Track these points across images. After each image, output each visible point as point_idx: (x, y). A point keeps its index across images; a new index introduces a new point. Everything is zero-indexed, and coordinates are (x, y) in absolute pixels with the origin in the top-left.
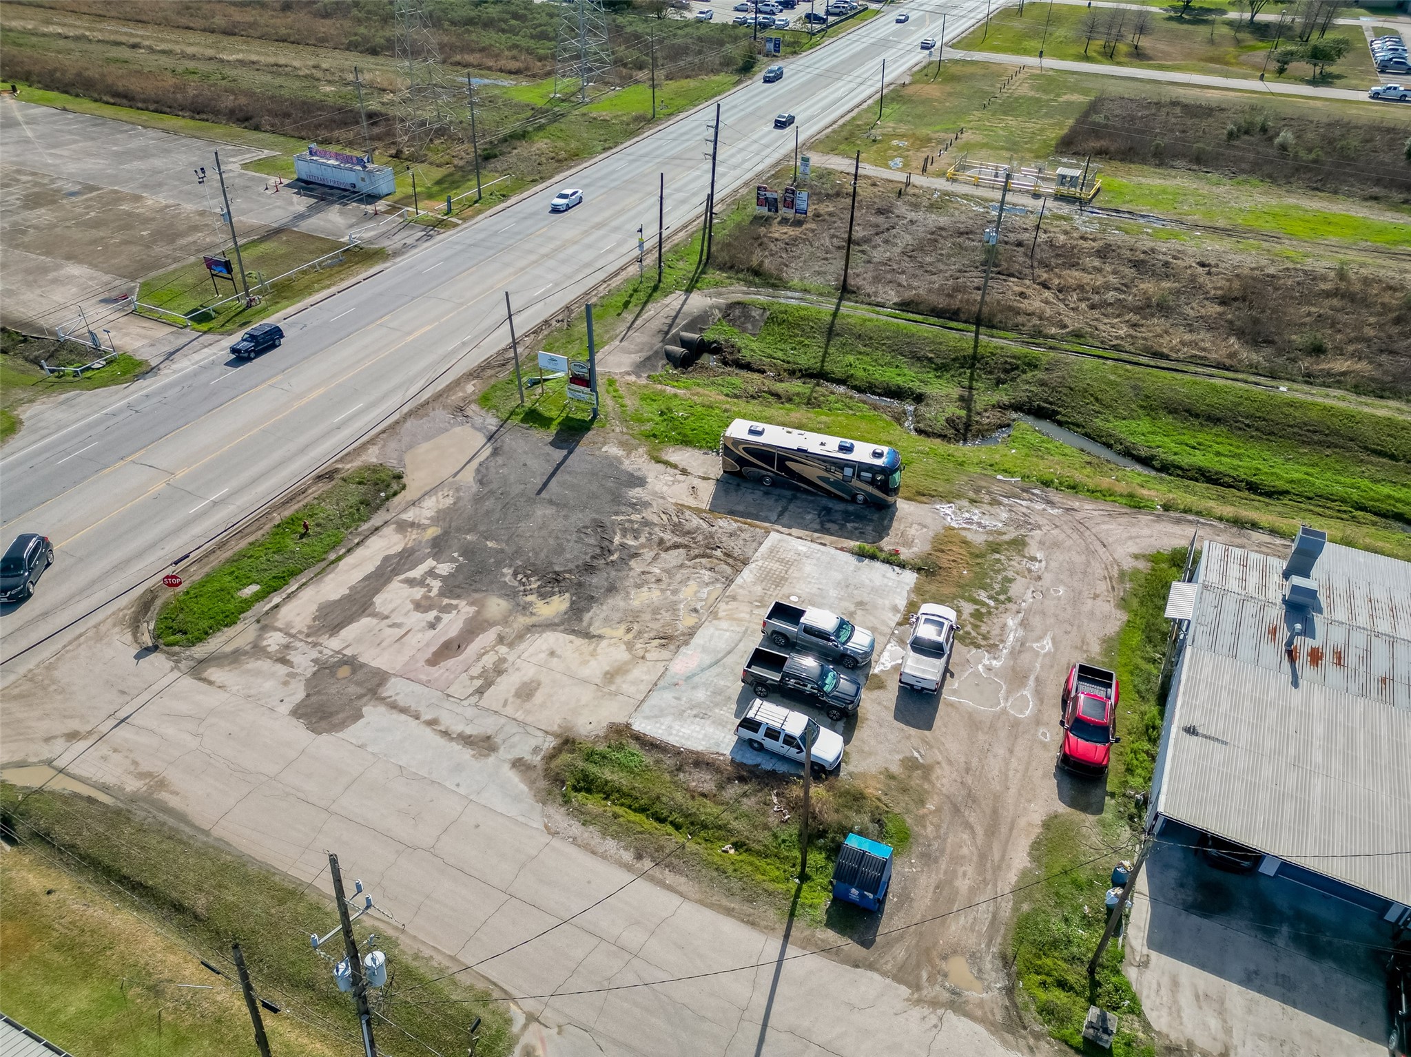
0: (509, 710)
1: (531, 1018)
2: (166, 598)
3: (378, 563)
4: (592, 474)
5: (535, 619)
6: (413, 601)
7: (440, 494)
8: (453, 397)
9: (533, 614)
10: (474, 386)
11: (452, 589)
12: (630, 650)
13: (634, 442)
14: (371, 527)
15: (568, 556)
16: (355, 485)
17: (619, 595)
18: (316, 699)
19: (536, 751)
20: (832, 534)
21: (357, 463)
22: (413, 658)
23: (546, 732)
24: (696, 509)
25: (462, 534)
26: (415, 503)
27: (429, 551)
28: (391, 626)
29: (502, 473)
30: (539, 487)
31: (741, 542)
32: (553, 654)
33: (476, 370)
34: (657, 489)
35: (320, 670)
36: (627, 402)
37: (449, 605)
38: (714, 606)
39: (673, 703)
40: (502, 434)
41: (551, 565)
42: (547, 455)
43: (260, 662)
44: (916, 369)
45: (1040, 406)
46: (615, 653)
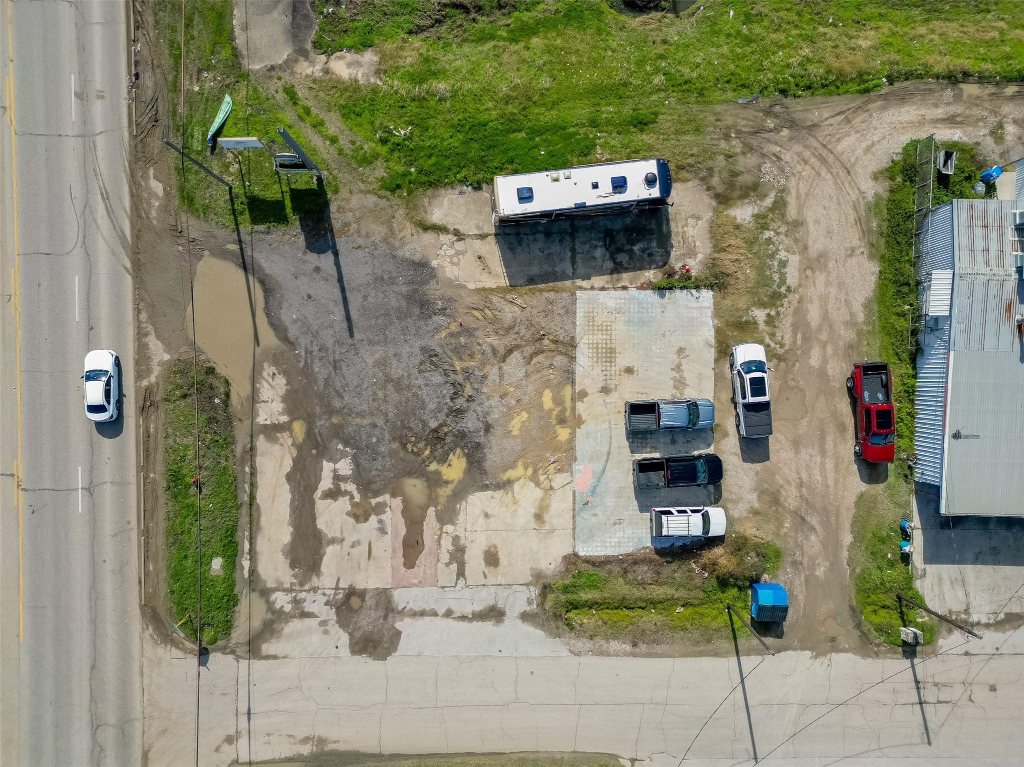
0: (491, 580)
1: (634, 761)
2: (163, 606)
3: (288, 487)
4: (379, 280)
5: (451, 487)
6: (348, 514)
7: (265, 374)
8: (154, 213)
9: (447, 483)
10: (157, 180)
11: (367, 486)
12: (538, 484)
13: (383, 203)
14: (244, 448)
15: (432, 406)
16: (183, 402)
17: (497, 432)
18: (358, 635)
19: (530, 602)
20: (627, 270)
21: (156, 371)
22: (393, 568)
23: (526, 585)
24: (499, 290)
25: (327, 420)
26: (254, 398)
27: (314, 452)
28: (352, 547)
29: (298, 319)
30: (345, 325)
31: (558, 319)
32: (487, 515)
33: (136, 147)
34: (449, 275)
35: (338, 609)
36: (333, 129)
37: (378, 504)
38: (574, 409)
39: (594, 520)
40: (249, 253)
41: (424, 423)
42: (317, 269)
43: (290, 624)
46: (527, 493)
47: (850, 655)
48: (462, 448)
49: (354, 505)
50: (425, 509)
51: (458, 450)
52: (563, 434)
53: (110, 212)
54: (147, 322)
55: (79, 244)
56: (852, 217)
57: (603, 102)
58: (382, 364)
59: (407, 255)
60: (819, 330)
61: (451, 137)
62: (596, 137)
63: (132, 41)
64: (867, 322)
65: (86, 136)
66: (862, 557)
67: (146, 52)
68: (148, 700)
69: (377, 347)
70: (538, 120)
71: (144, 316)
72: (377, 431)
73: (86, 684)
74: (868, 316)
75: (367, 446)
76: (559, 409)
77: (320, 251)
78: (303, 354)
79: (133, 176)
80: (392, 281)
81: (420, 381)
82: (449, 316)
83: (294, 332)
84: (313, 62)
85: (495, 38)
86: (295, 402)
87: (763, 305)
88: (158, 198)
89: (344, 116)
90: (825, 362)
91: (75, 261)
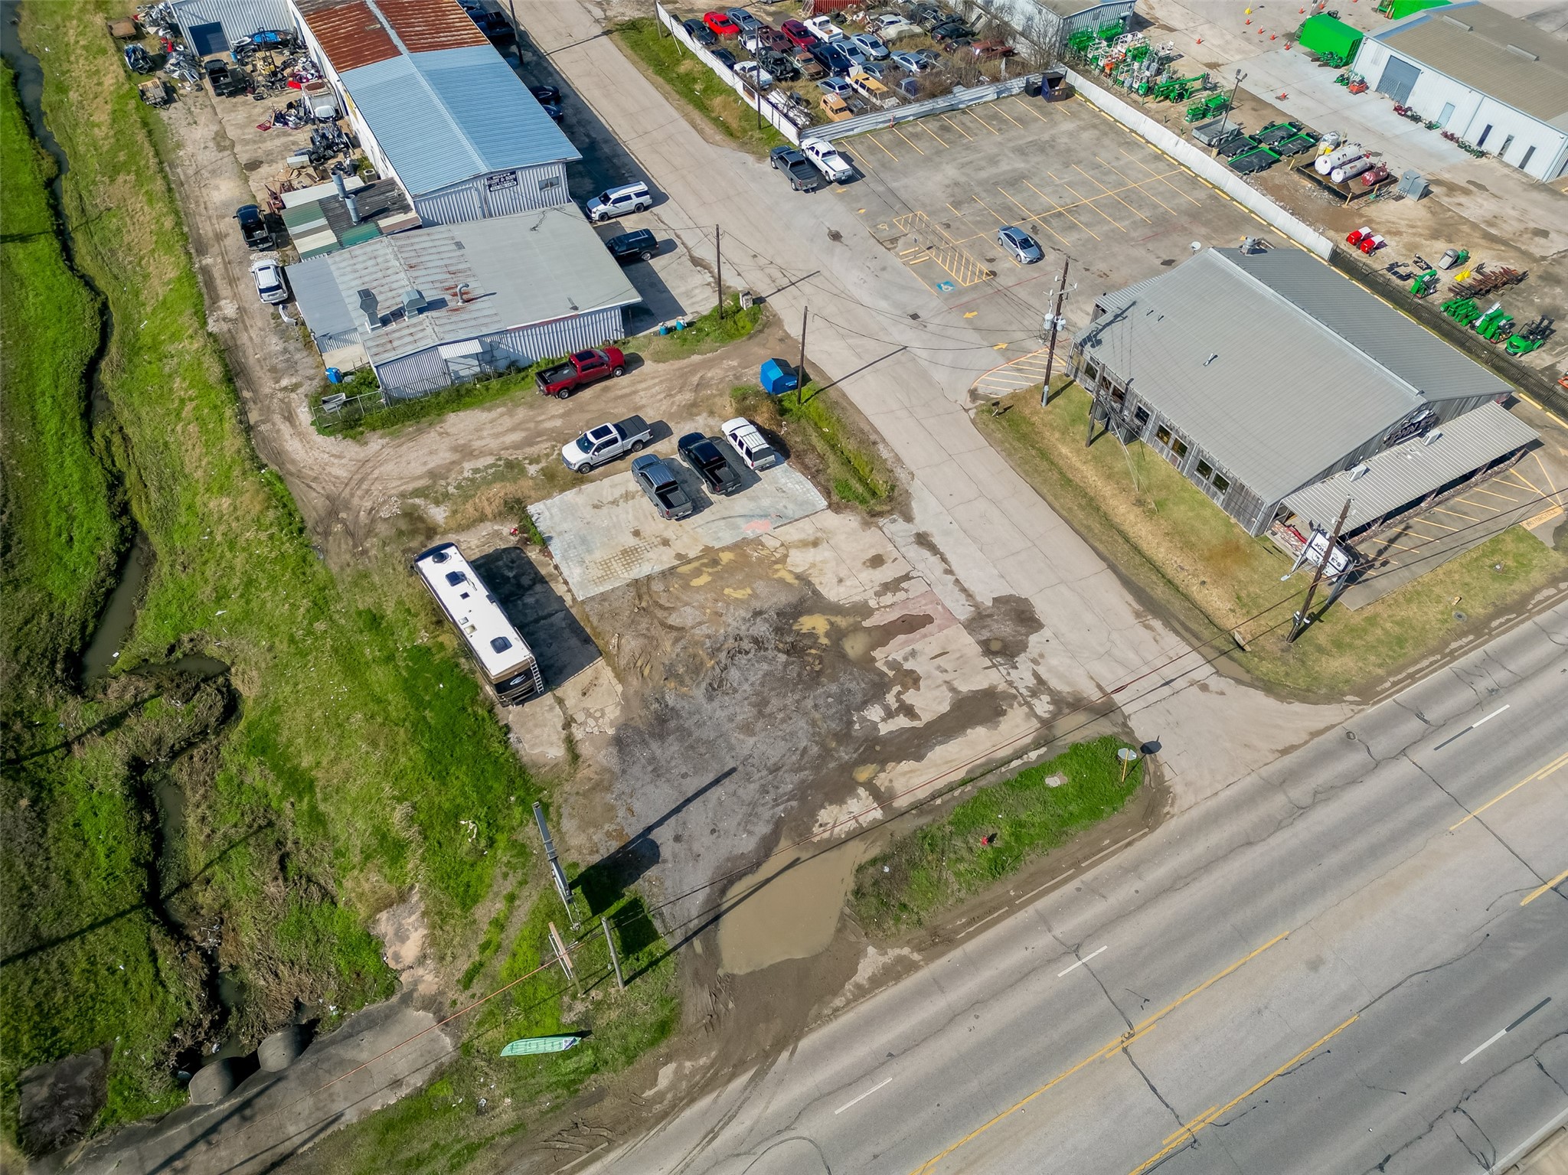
0: (895, 554)
1: (967, 411)
2: (1132, 807)
3: (929, 755)
4: (657, 773)
5: (833, 619)
6: (918, 689)
7: (826, 835)
8: (703, 1061)
9: (831, 624)
10: (656, 1080)
11: (880, 685)
12: (786, 556)
13: (565, 811)
14: (919, 815)
15: (765, 667)
16: (911, 905)
17: (757, 605)
18: (1023, 630)
19: (895, 521)
20: (537, 573)
21: (893, 953)
22: (941, 629)
23: (881, 529)
24: (612, 665)
25: (837, 751)
26: (859, 834)
27: (878, 748)
28: (946, 671)
29: (745, 830)
30: (726, 781)
31: (616, 604)
32: (840, 581)
33: (624, 1133)
34: (618, 713)
35: (1013, 657)
36: (498, 906)
37: (890, 669)
38: (698, 558)
39: (790, 506)
40: (696, 921)
41: (786, 665)
42: (678, 839)
43: (1058, 690)
44: (66, 806)
45: (64, 671)
46: (800, 560)
47: (786, 328)
48: (791, 625)
49: (906, 688)
50: (868, 630)
51: (795, 628)
52: (726, 557)
53: (729, 1118)
54: (844, 995)
55: (793, 1134)
56: (410, 445)
57: (363, 660)
58: (747, 729)
59: (614, 760)
60: (526, 430)
61: (457, 778)
62: (405, 649)
64: (505, 405)
66: (704, 346)
68: (1233, 776)
69: (732, 741)
70: (405, 707)
71: (839, 1002)
72: (821, 702)
73: (1274, 841)
74: (498, 406)
75: (841, 703)
76: (705, 569)
77: (654, 848)
78: (781, 807)
79: (664, 1115)
80: (652, 760)
81: (746, 687)
82: (663, 693)
83: (763, 829)
84: (416, 983)
85: (313, 808)
86: (840, 790)
87: (523, 471)
88: (680, 1067)
89: (475, 901)
90: (553, 417)
91: (818, 1126)
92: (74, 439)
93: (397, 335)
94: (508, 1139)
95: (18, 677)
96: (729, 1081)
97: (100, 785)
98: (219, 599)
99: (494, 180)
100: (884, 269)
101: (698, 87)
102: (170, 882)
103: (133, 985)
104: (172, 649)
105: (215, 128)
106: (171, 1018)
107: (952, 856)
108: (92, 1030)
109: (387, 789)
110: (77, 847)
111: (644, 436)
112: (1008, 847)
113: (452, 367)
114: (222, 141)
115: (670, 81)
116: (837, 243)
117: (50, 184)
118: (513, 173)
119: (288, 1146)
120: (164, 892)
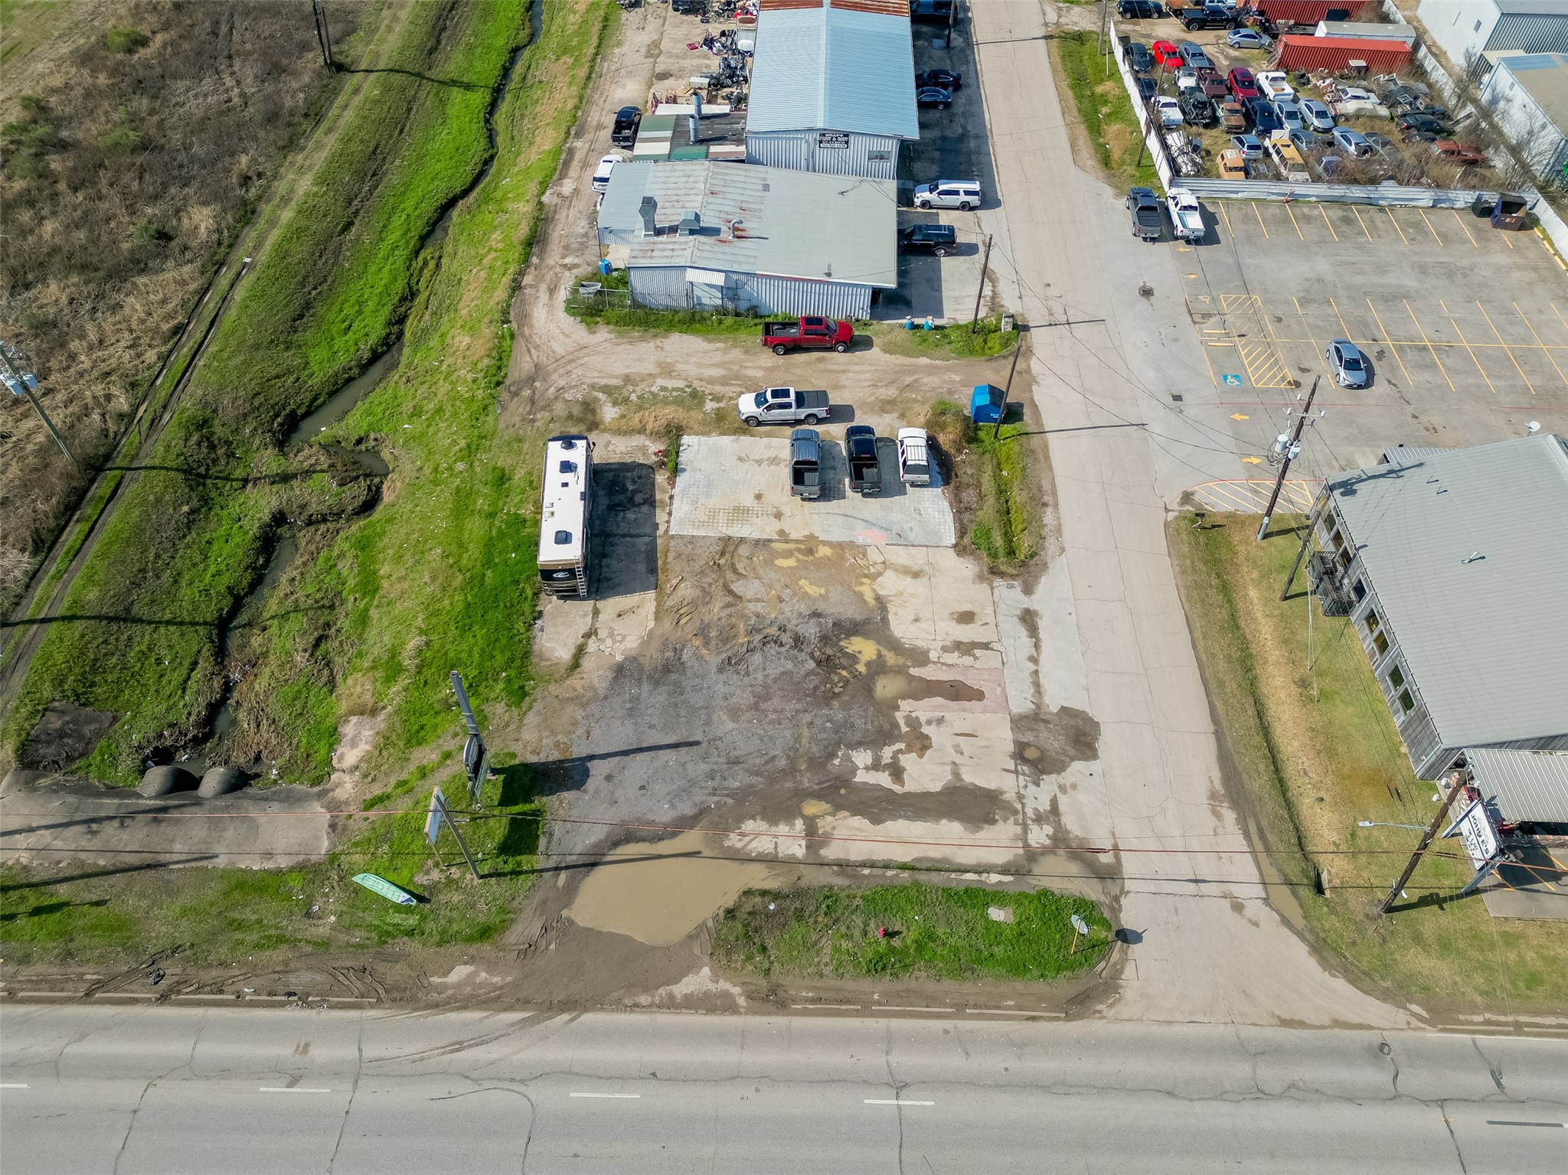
0: (991, 619)
1: (1167, 510)
2: (1064, 986)
3: (889, 823)
4: (631, 712)
5: (884, 652)
6: (921, 756)
7: (739, 845)
8: (497, 980)
9: (880, 655)
10: (449, 973)
11: (886, 735)
12: (880, 574)
13: (537, 706)
14: (837, 874)
15: (789, 666)
16: (772, 952)
17: (821, 606)
18: (1072, 752)
19: (1012, 587)
20: (653, 495)
21: (724, 985)
22: (984, 711)
23: (992, 589)
24: (659, 601)
25: (802, 775)
26: (770, 860)
27: (843, 791)
28: (962, 753)
29: (670, 801)
30: (684, 750)
31: (698, 551)
32: (917, 620)
33: (394, 1000)
34: (636, 644)
35: (1043, 772)
36: (433, 756)
37: (907, 724)
38: (797, 541)
39: (917, 530)
40: (574, 858)
41: (809, 673)
42: (609, 778)
43: (1069, 828)
44: (213, 525)
45: (280, 425)
46: (889, 584)
47: (1032, 363)
48: (840, 640)
49: (909, 749)
50: (912, 678)
51: (842, 643)
52: (823, 551)
53: (483, 1041)
54: (653, 996)
55: (522, 1089)
56: (628, 346)
57: (471, 508)
58: (735, 713)
59: (605, 684)
60: (730, 370)
61: (475, 636)
62: (508, 513)
63: (239, 1001)
64: (725, 341)
65: (357, 1073)
66: (939, 352)
67: (259, 982)
68: (1205, 1015)
69: (715, 718)
70: (476, 560)
71: (644, 999)
72: (818, 722)
73: (1200, 1107)
74: (720, 341)
75: (837, 732)
76: (797, 554)
77: (586, 774)
78: (716, 799)
79: (435, 1006)
80: (635, 699)
81: (760, 676)
82: (684, 646)
83: (686, 809)
84: (338, 785)
85: (366, 610)
86: (779, 811)
87: (702, 403)
88: (475, 973)
89: (419, 744)
90: (759, 367)
91: (547, 1096)
92: (402, 253)
93: (661, 246)
94: (309, 949)
95: (245, 416)
96: (505, 1010)
97: (245, 522)
98: (412, 415)
99: (825, 137)
100: (1176, 340)
101: (1105, 110)
102: (244, 617)
103: (164, 681)
104: (359, 441)
105: (655, 37)
106: (171, 718)
107: (843, 929)
108: (116, 697)
109: (419, 622)
110: (198, 558)
111: (821, 412)
112: (904, 952)
113: (697, 292)
114: (653, 50)
115: (1079, 97)
116: (1144, 300)
117: (516, 51)
118: (846, 135)
119: (167, 858)
120: (235, 623)
